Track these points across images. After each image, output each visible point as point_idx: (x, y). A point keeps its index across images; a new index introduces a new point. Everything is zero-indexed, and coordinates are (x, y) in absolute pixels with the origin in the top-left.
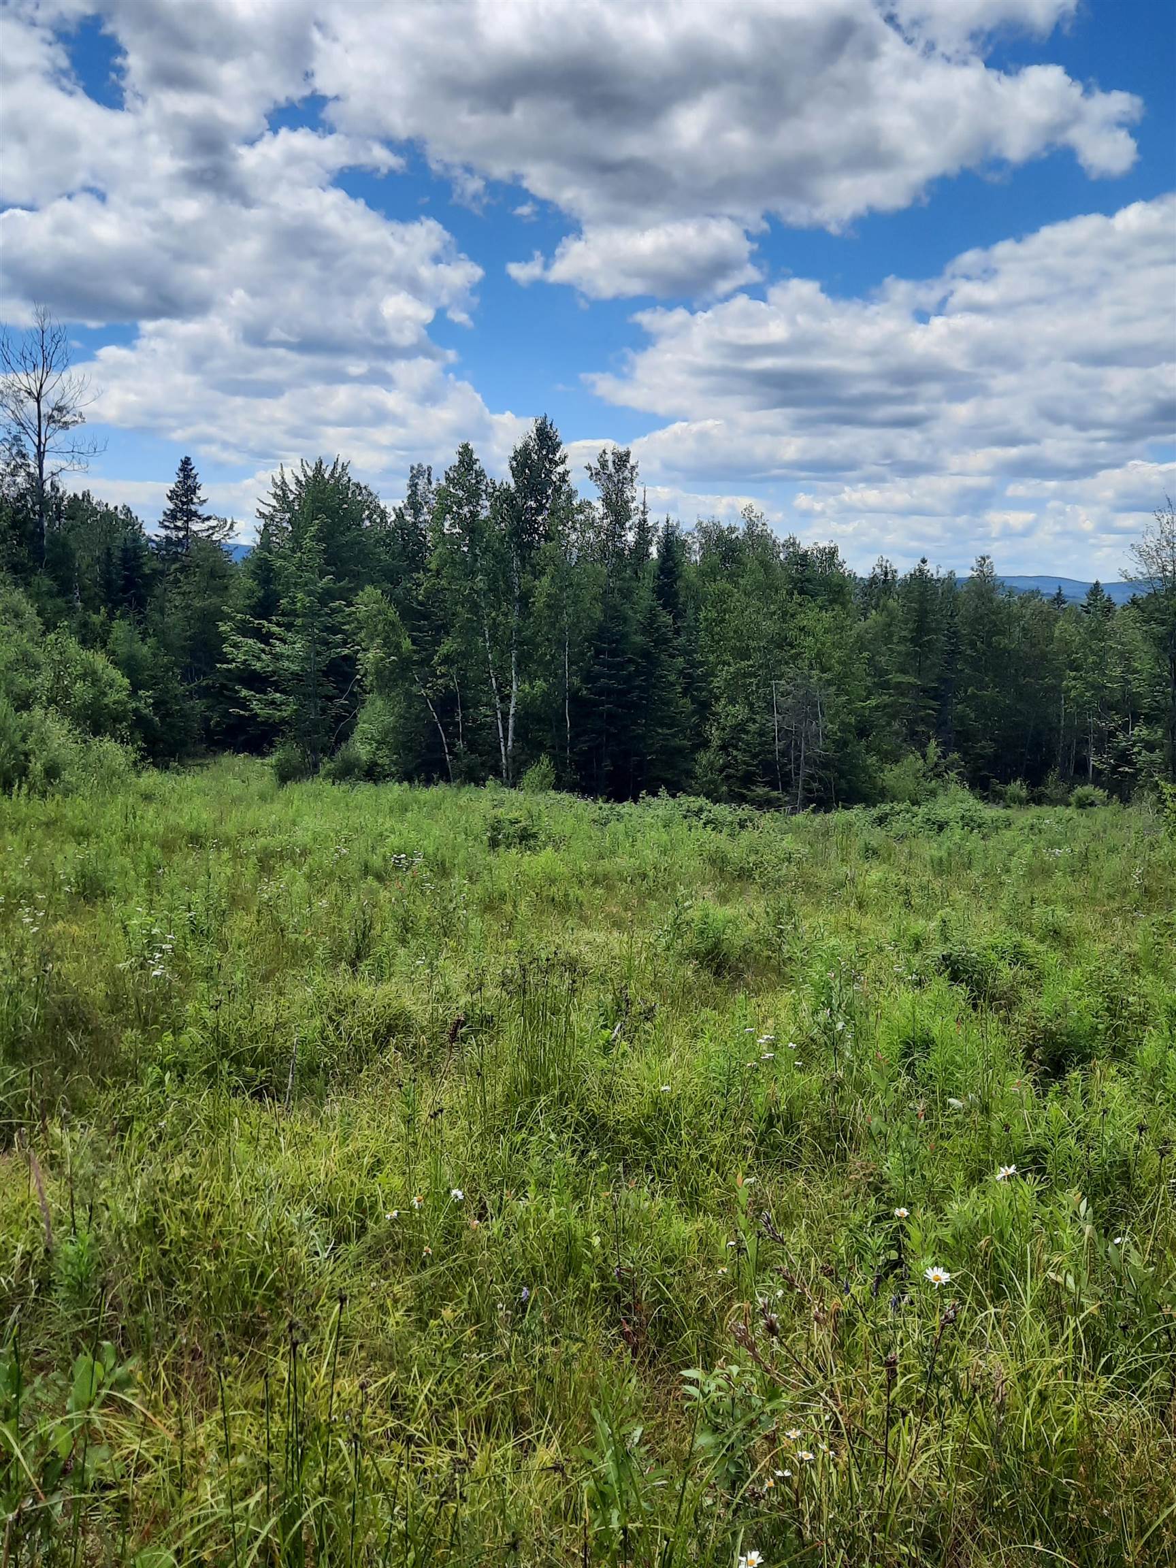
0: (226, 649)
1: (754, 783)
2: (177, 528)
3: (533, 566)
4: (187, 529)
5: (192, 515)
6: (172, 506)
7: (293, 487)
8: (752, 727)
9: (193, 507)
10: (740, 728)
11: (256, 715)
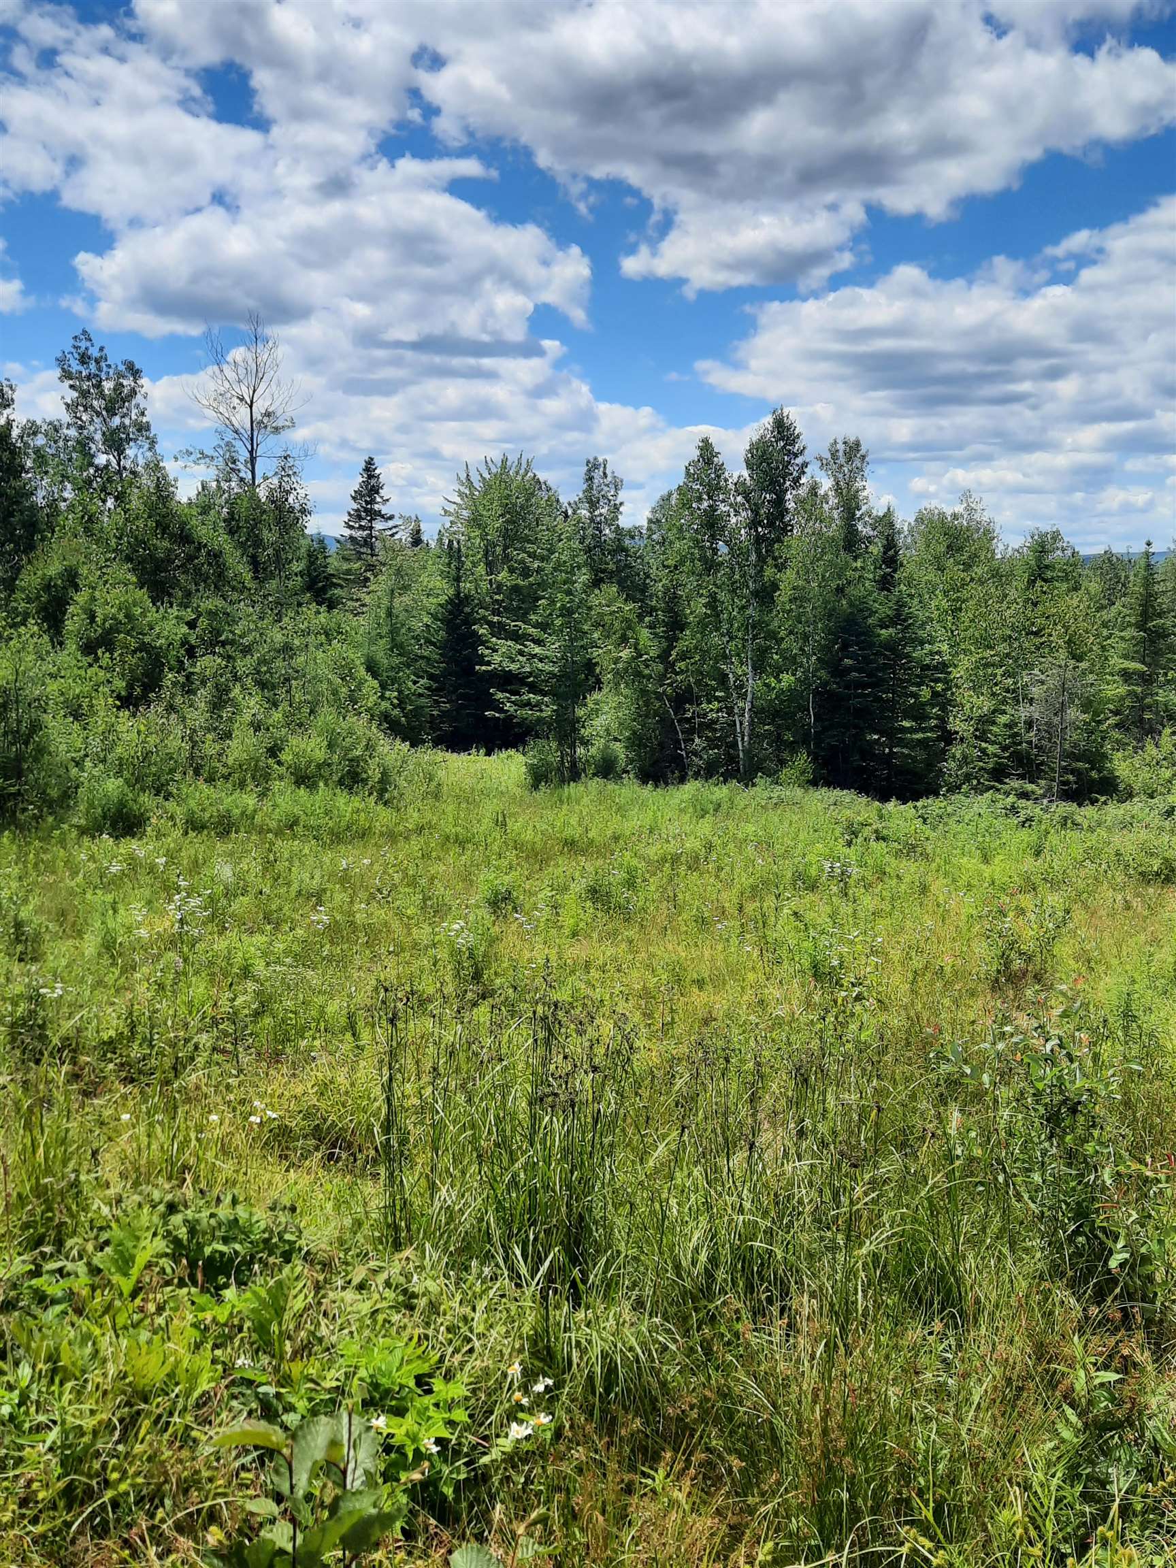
0: (481, 650)
1: (1008, 775)
2: (361, 528)
3: (775, 559)
4: (371, 528)
5: (375, 515)
6: (356, 506)
7: (477, 485)
8: (1003, 719)
9: (376, 507)
10: (986, 721)
11: (512, 717)
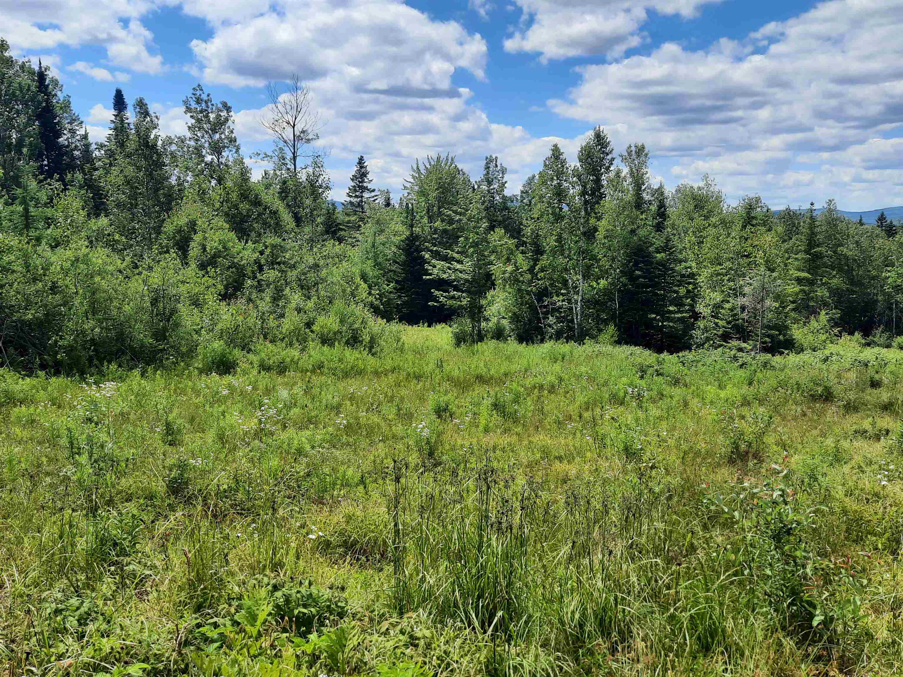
0: (426, 266)
1: (731, 338)
2: (356, 196)
3: (596, 214)
4: (362, 197)
5: (364, 189)
6: (353, 184)
7: (423, 171)
8: (727, 306)
9: (365, 185)
10: (718, 306)
11: (444, 305)
